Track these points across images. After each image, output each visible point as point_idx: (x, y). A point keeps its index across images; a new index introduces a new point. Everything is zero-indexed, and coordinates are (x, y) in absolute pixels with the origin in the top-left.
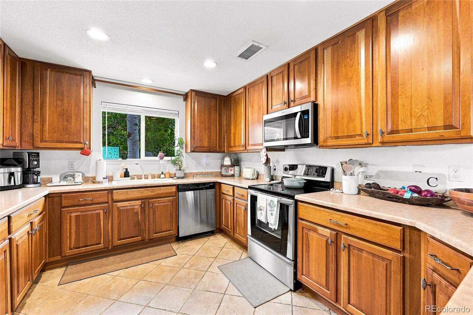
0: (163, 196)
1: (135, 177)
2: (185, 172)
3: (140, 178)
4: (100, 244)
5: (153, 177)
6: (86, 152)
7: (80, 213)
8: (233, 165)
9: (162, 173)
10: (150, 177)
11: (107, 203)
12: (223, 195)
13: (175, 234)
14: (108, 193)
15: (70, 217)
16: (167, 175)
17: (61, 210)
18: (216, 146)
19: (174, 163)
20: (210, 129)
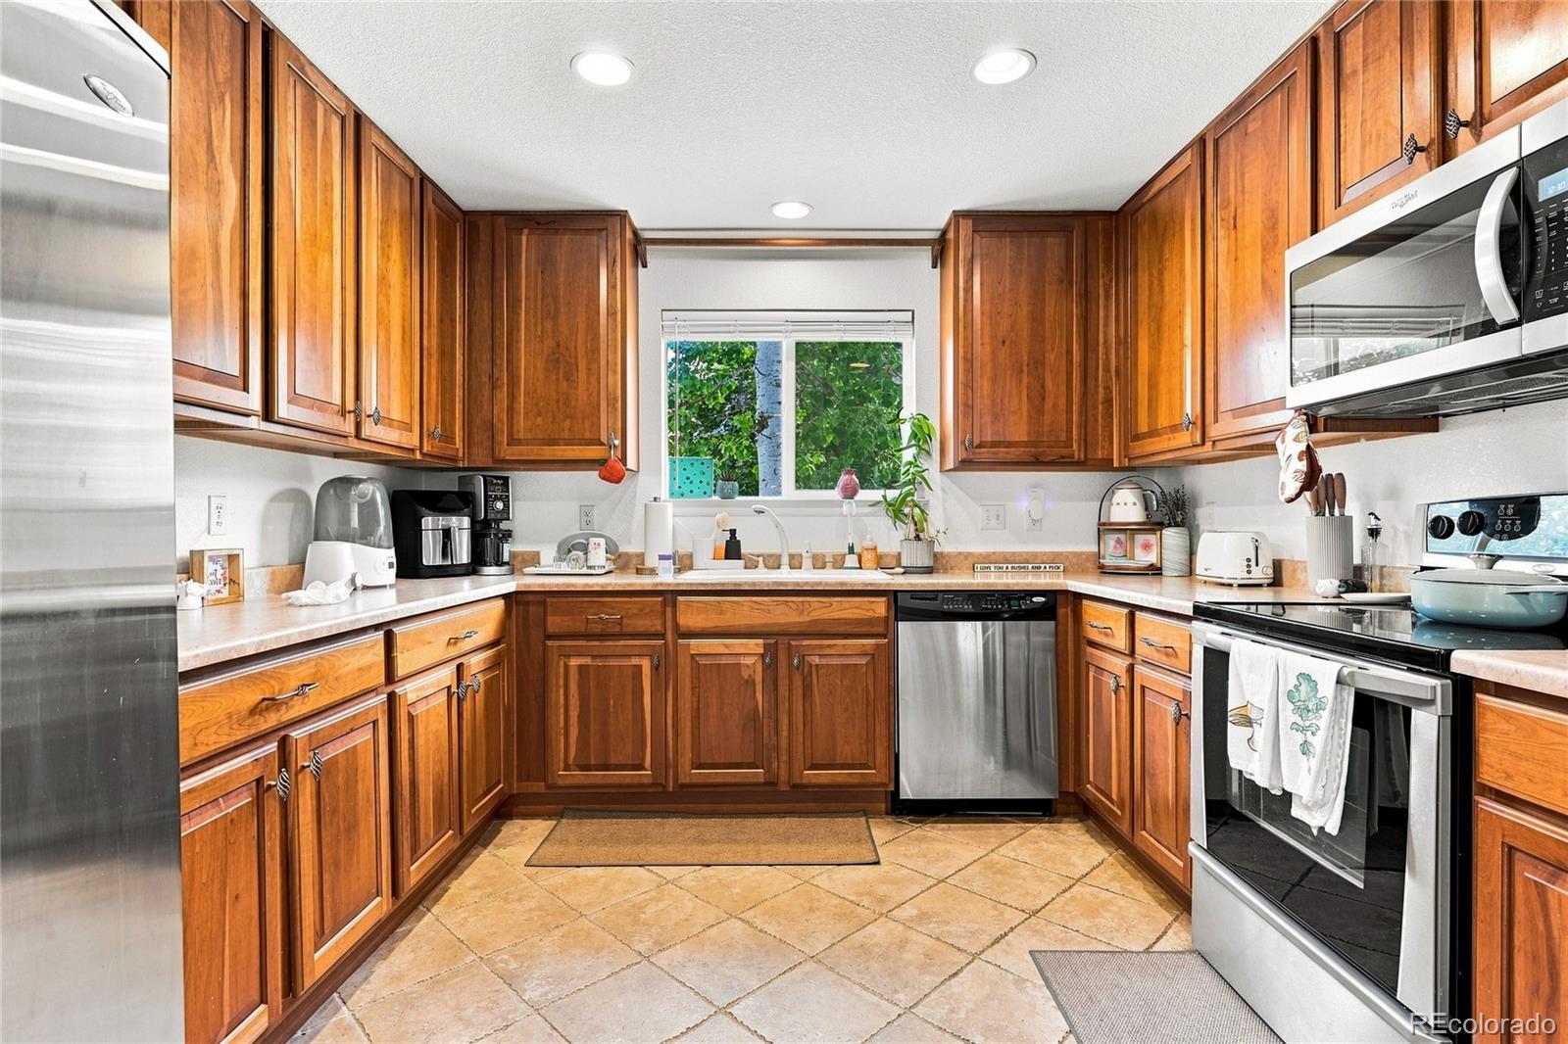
0: (842, 629)
1: (761, 559)
2: (937, 549)
3: (774, 562)
4: (641, 767)
5: (819, 562)
6: (613, 471)
7: (588, 661)
8: (1153, 525)
9: (851, 550)
10: (807, 563)
11: (662, 636)
12: (1089, 650)
13: (885, 785)
14: (664, 604)
15: (566, 667)
16: (868, 557)
17: (545, 644)
18: (1070, 438)
19: (896, 510)
20: (1037, 364)
